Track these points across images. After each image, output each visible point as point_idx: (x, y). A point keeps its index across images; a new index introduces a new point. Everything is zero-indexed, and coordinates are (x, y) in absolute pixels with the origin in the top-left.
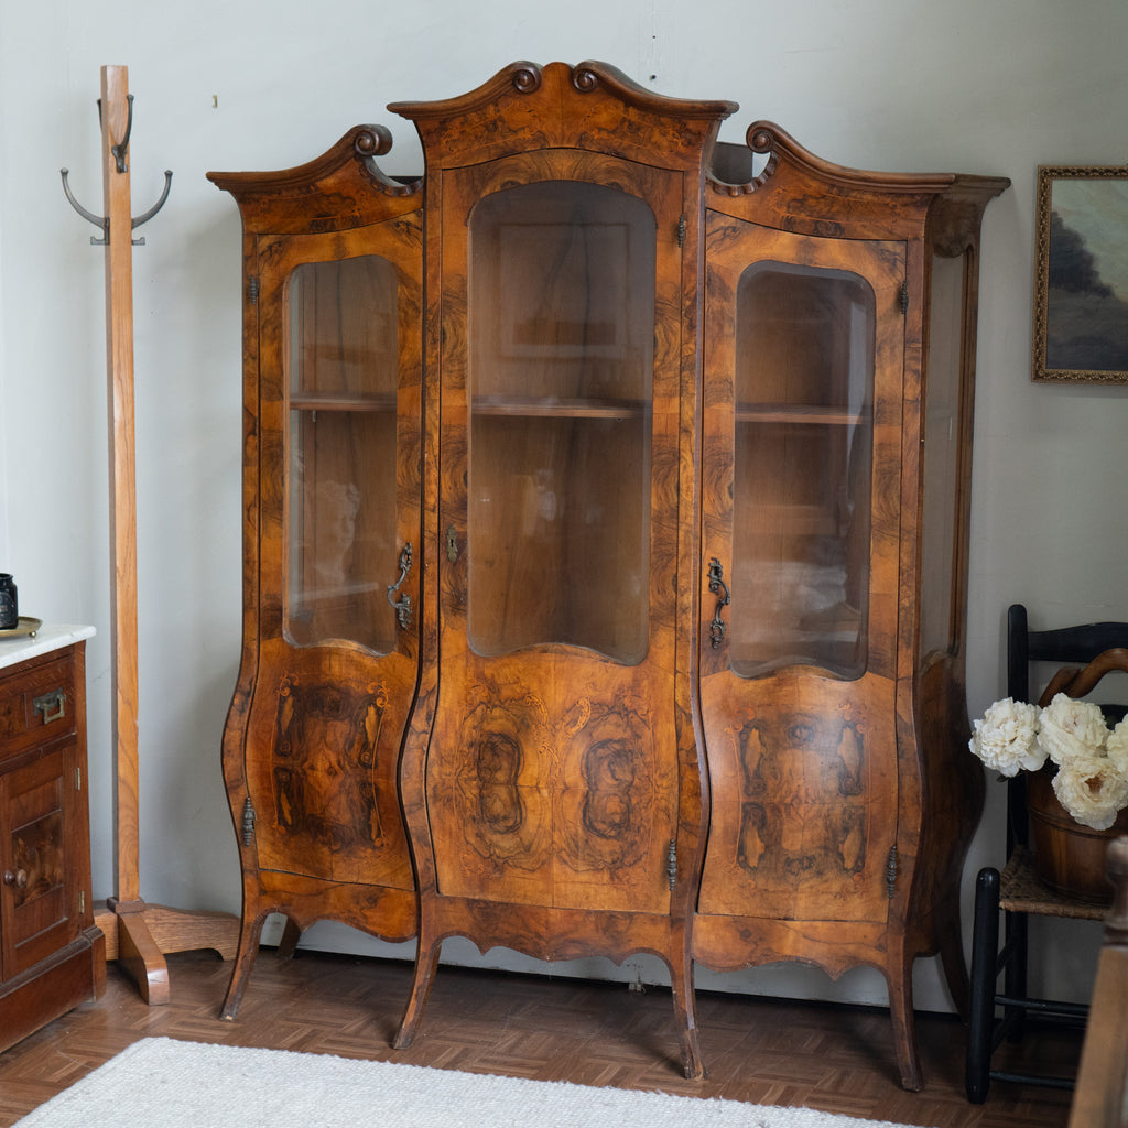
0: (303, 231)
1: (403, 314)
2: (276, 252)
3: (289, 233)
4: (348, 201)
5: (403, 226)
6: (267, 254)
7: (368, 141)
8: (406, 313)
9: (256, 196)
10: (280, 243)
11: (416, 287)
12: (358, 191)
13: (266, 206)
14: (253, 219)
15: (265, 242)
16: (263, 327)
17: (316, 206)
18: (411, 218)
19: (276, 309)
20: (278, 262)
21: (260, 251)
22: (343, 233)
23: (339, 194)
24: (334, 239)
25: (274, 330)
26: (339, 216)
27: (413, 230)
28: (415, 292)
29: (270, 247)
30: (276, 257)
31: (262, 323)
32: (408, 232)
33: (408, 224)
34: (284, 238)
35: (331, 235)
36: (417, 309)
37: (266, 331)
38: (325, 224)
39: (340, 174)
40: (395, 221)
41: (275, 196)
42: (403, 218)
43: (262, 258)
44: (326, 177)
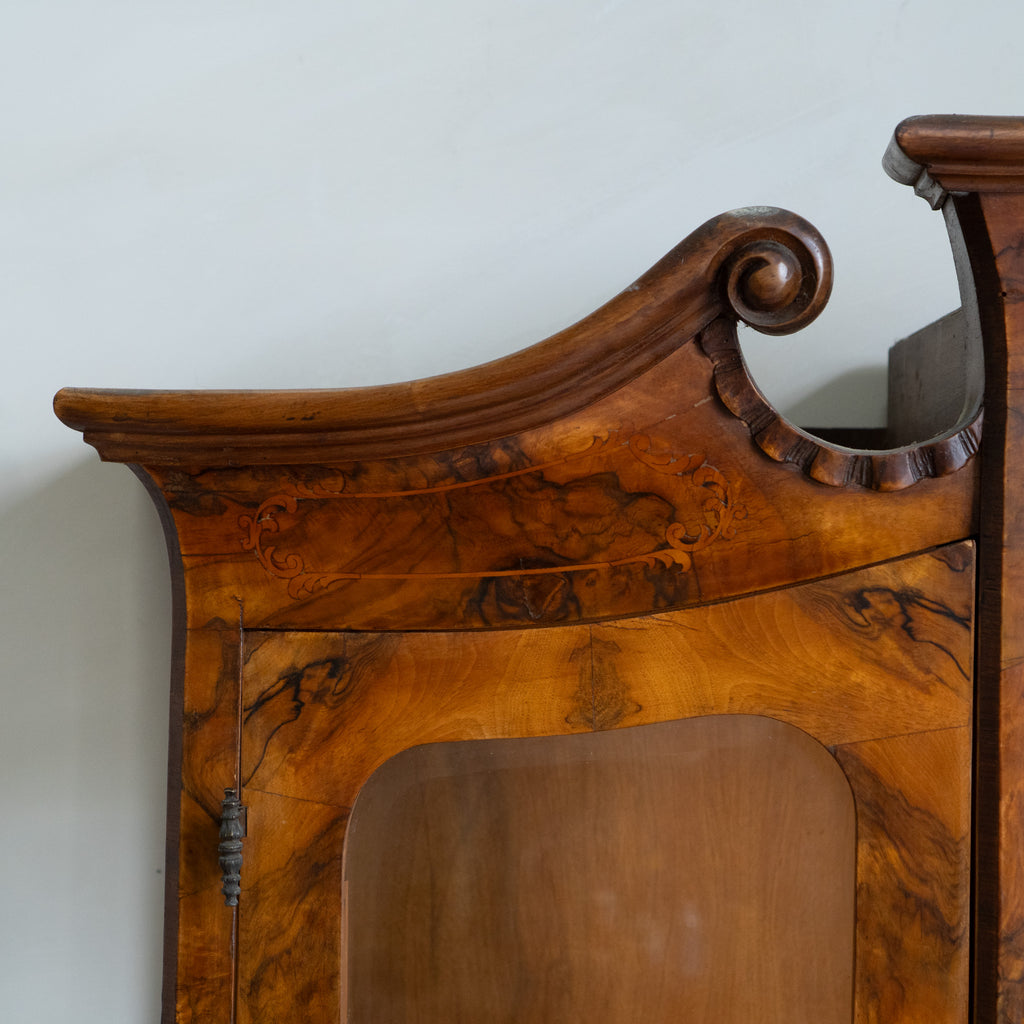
0: (440, 619)
1: (879, 952)
2: (318, 697)
3: (379, 626)
4: (644, 509)
5: (881, 606)
6: (282, 705)
7: (782, 272)
8: (894, 945)
9: (248, 485)
10: (335, 665)
11: (944, 845)
12: (691, 471)
13: (285, 524)
14: (227, 572)
15: (272, 659)
16: (255, 985)
17: (504, 524)
18: (918, 575)
19: (312, 919)
20: (328, 736)
21: (250, 693)
22: (610, 630)
23: (606, 481)
24: (574, 654)
25: (305, 996)
26: (600, 564)
27: (925, 620)
28: (933, 863)
29: (293, 679)
30: (320, 717)
31: (250, 967)
32: (908, 630)
33: (907, 598)
34: (353, 642)
35: (559, 637)
36: (944, 933)
37: (265, 998)
38: (539, 593)
39: (627, 403)
40: (850, 584)
41: (332, 487)
42: (883, 575)
43: (258, 721)
44: (565, 415)
